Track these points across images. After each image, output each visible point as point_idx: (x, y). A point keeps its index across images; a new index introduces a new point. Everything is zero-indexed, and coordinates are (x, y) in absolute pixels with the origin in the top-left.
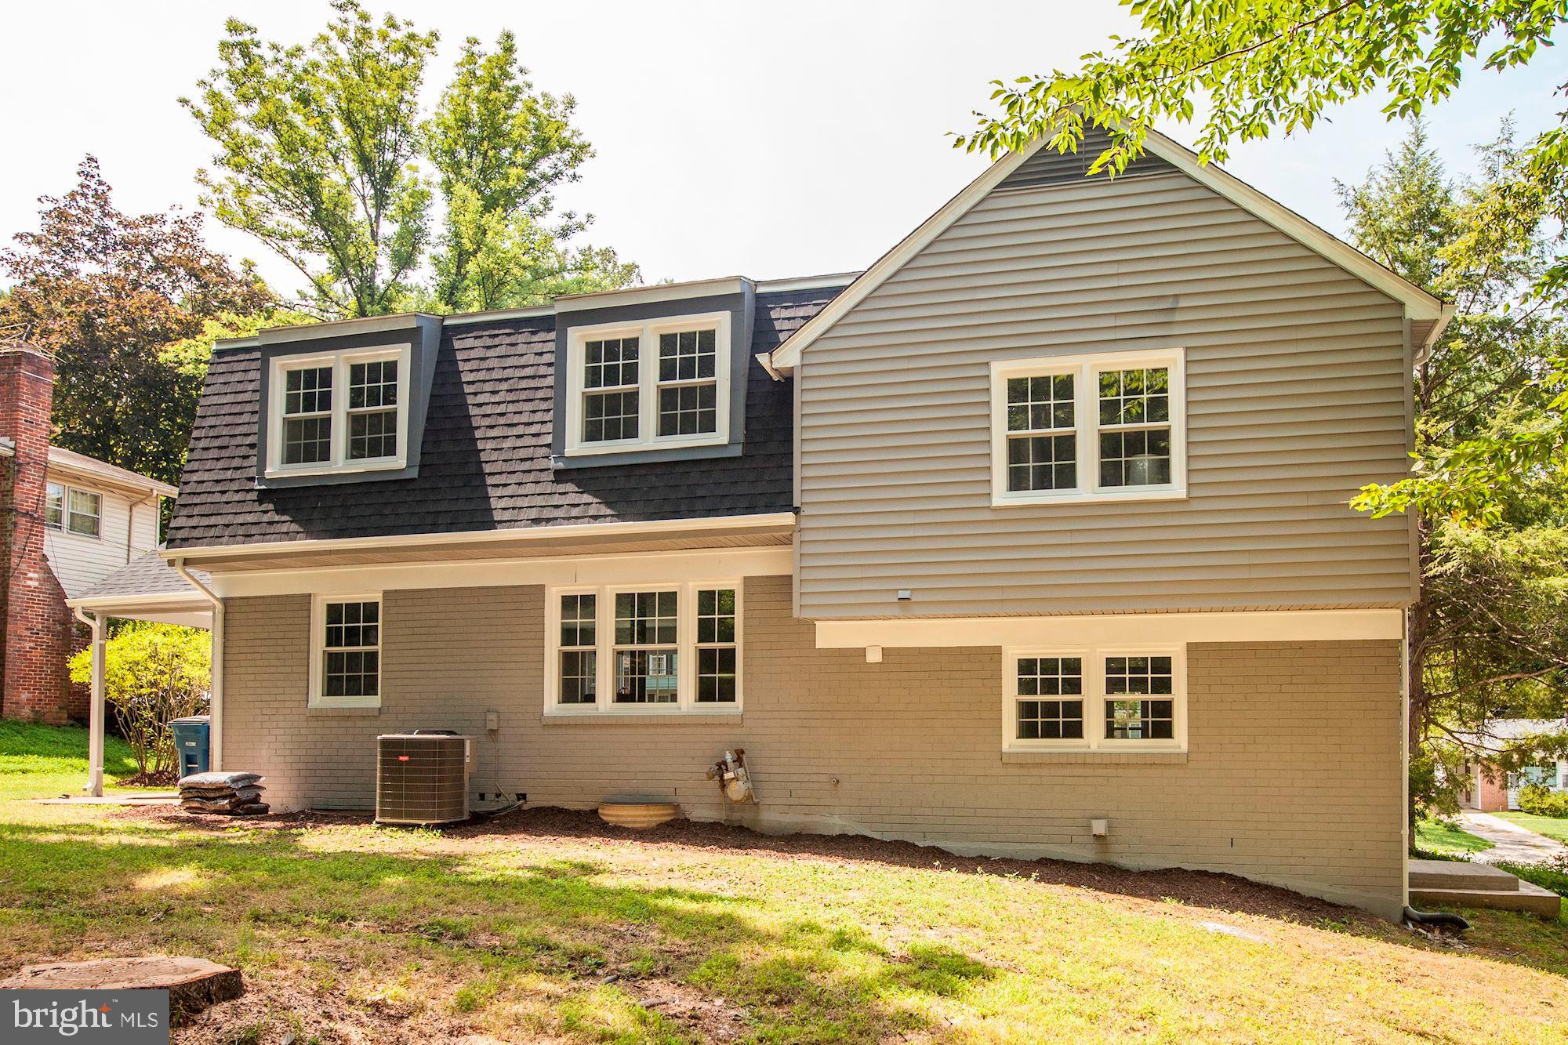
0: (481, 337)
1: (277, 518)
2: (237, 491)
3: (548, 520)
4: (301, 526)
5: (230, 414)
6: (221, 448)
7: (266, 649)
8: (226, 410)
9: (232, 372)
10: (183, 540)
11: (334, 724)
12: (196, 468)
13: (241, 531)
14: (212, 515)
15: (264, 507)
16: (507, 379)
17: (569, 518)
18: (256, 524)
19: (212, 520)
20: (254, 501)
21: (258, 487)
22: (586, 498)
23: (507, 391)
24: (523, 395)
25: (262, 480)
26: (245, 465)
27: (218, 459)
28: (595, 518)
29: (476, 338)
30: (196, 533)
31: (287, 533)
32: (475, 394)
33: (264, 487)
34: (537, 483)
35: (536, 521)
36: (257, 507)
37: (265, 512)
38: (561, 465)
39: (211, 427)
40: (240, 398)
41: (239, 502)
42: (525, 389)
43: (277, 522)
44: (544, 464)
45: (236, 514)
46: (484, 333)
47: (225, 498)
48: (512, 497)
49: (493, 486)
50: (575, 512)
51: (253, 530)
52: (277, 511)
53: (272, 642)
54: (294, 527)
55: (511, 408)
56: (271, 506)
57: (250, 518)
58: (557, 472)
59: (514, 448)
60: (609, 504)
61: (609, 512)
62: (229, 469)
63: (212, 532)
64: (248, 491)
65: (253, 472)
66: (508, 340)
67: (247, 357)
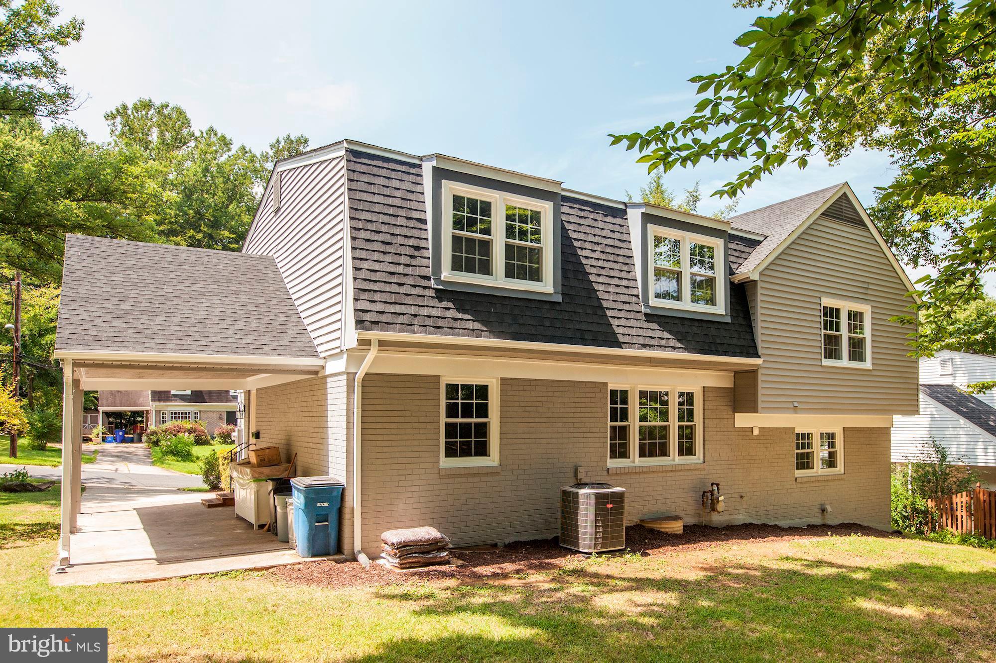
0: (574, 208)
1: (460, 316)
2: (414, 286)
3: (650, 346)
4: (483, 324)
5: (385, 214)
6: (384, 243)
7: (402, 420)
8: (377, 208)
9: (375, 175)
10: (371, 322)
11: (464, 480)
12: (364, 257)
13: (429, 322)
14: (395, 303)
15: (445, 304)
16: (598, 244)
17: (661, 346)
18: (442, 318)
19: (398, 309)
20: (433, 297)
21: (436, 287)
22: (666, 335)
23: (601, 252)
24: (611, 258)
25: (438, 280)
26: (414, 263)
27: (385, 253)
28: (674, 348)
29: (571, 207)
30: (384, 318)
31: (473, 330)
32: (582, 249)
33: (441, 287)
34: (637, 320)
35: (644, 346)
36: (436, 303)
37: (448, 309)
38: (648, 311)
39: (368, 221)
40: (390, 201)
41: (419, 296)
42: (611, 254)
43: (462, 319)
44: (635, 308)
45: (419, 306)
46: (575, 206)
47: (403, 290)
48: (625, 327)
49: (611, 317)
50: (663, 343)
51: (440, 323)
52: (459, 310)
53: (408, 414)
54: (477, 326)
55: (607, 265)
56: (451, 305)
57: (434, 312)
58: (646, 315)
59: (617, 293)
60: (679, 340)
61: (680, 345)
62: (400, 264)
63: (401, 319)
64: (425, 288)
65: (429, 272)
66: (591, 216)
67: (385, 165)
